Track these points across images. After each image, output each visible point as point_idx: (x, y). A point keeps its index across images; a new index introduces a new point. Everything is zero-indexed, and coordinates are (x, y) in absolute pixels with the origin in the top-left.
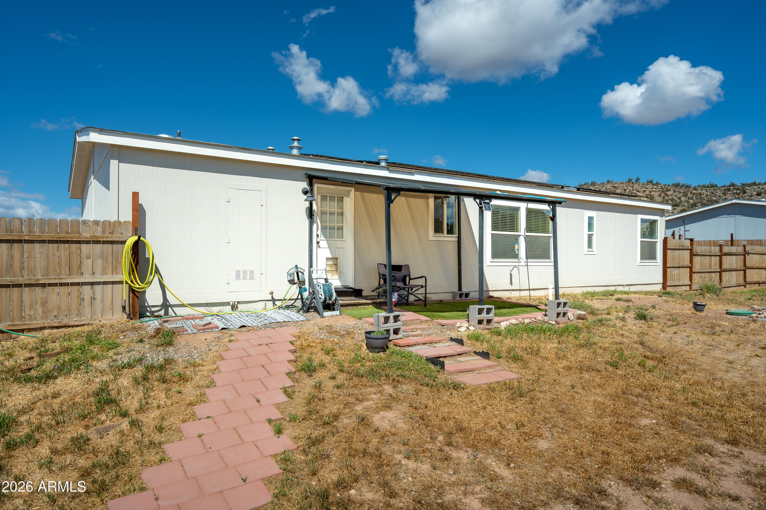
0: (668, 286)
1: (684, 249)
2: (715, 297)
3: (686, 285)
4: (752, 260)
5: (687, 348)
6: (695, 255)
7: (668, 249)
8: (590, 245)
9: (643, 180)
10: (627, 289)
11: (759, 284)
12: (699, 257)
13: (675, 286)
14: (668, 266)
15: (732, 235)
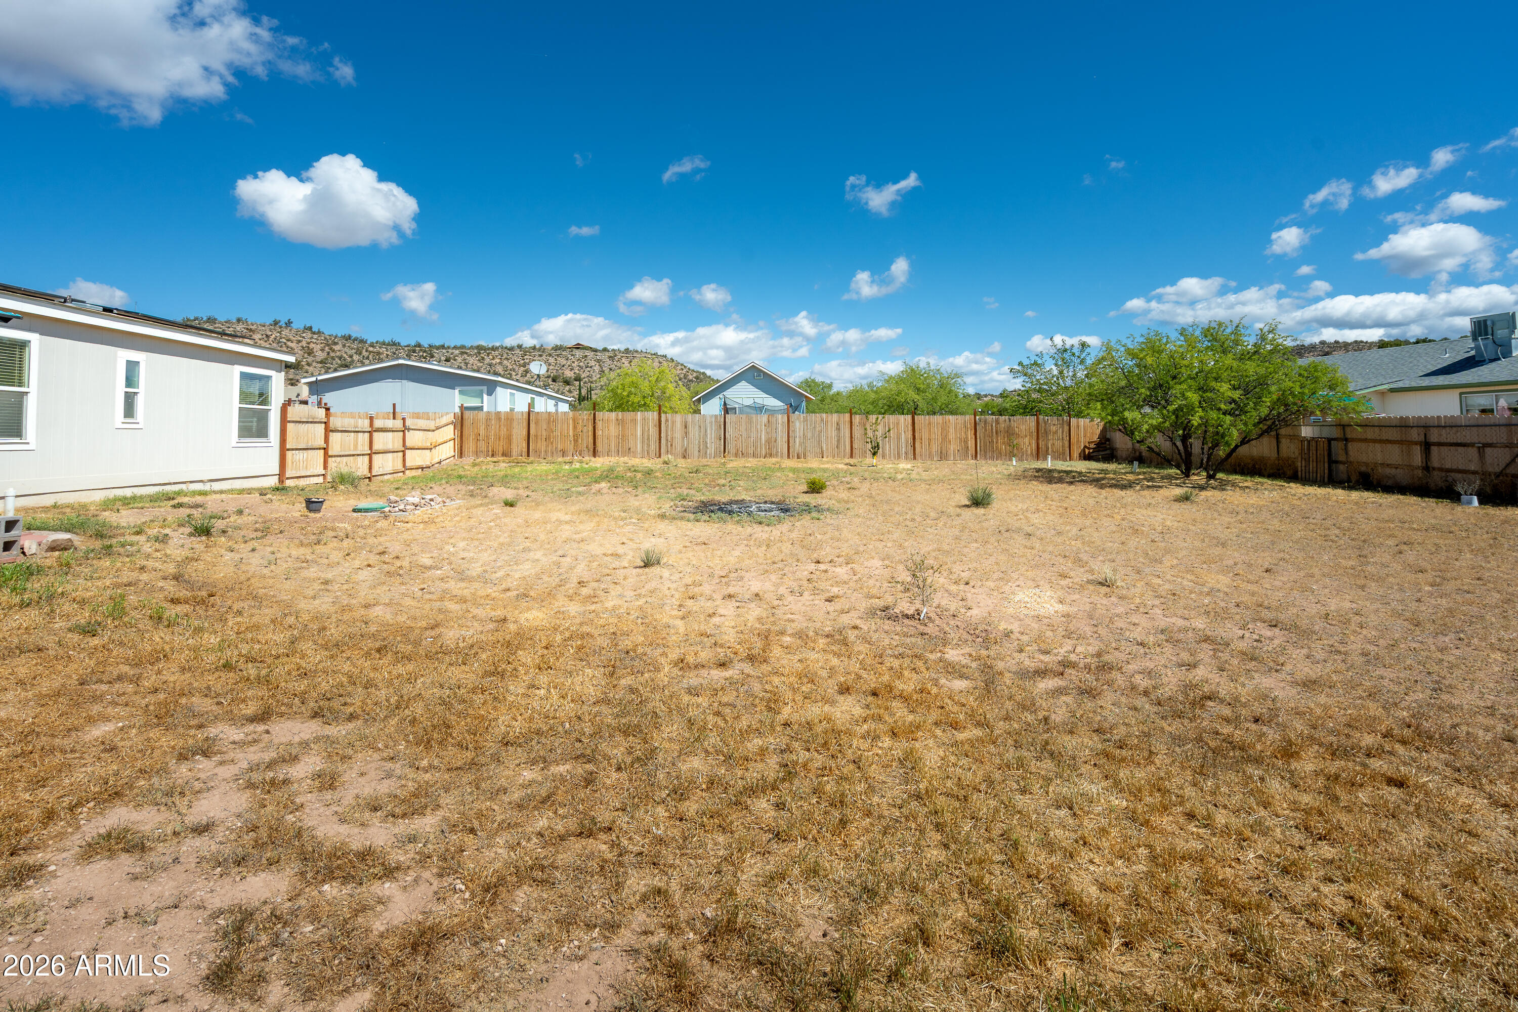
0: (288, 478)
1: (315, 422)
2: (351, 489)
3: (319, 476)
4: (414, 438)
5: (266, 571)
6: (332, 431)
7: (289, 422)
8: (129, 410)
9: (298, 325)
10: (207, 487)
11: (423, 468)
12: (340, 434)
13: (300, 477)
14: (288, 447)
15: (394, 405)
